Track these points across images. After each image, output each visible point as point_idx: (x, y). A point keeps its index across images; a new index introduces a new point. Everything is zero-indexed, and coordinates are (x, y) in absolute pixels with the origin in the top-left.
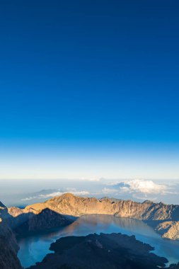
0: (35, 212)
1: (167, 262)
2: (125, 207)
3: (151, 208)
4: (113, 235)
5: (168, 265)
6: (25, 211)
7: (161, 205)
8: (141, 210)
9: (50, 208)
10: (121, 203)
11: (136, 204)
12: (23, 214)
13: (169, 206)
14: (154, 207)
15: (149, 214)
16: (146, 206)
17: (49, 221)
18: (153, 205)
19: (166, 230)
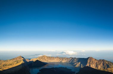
0: (34, 61)
2: (64, 59)
4: (60, 68)
5: (75, 73)
6: (31, 60)
7: (75, 58)
8: (69, 60)
9: (39, 60)
10: (63, 58)
11: (67, 58)
12: (30, 61)
13: (77, 58)
14: (73, 59)
15: (71, 61)
16: (71, 59)
17: (38, 64)
18: (73, 58)
19: (76, 65)
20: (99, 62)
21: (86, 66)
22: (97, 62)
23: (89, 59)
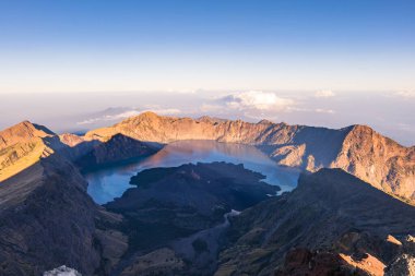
0: (102, 140)
1: (279, 189)
2: (232, 129)
3: (269, 129)
5: (279, 193)
6: (87, 138)
7: (283, 126)
8: (255, 133)
9: (123, 133)
10: (228, 125)
11: (249, 125)
12: (84, 143)
13: (293, 127)
14: (272, 129)
15: (264, 137)
16: (262, 127)
17: (122, 151)
18: (272, 126)
19: (284, 156)
20: (408, 158)
21: (333, 166)
22: (396, 158)
23: (351, 134)
